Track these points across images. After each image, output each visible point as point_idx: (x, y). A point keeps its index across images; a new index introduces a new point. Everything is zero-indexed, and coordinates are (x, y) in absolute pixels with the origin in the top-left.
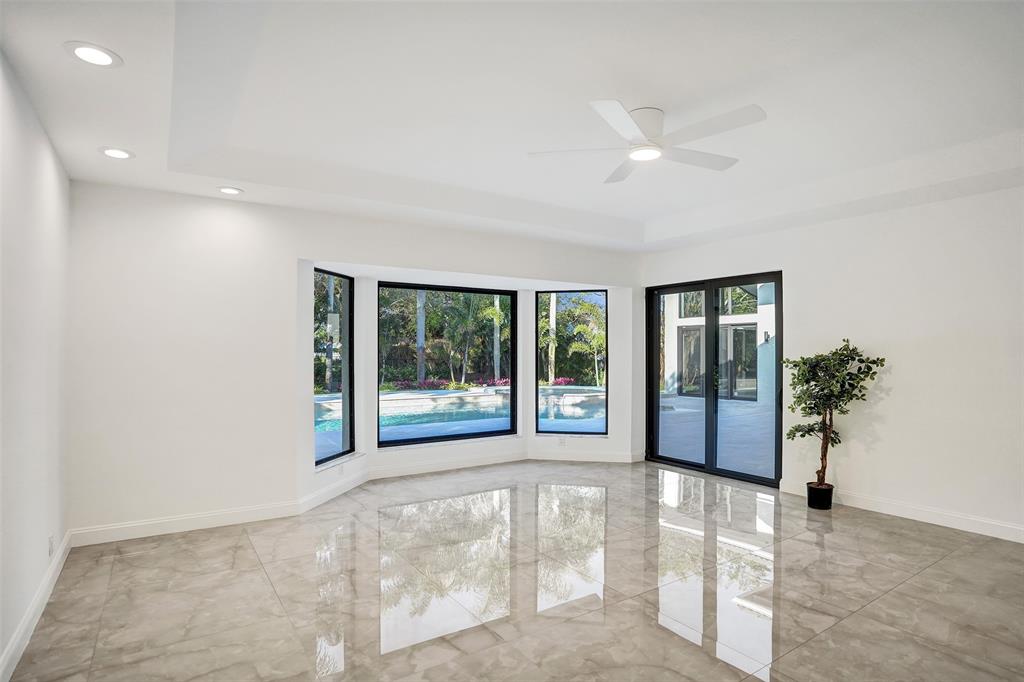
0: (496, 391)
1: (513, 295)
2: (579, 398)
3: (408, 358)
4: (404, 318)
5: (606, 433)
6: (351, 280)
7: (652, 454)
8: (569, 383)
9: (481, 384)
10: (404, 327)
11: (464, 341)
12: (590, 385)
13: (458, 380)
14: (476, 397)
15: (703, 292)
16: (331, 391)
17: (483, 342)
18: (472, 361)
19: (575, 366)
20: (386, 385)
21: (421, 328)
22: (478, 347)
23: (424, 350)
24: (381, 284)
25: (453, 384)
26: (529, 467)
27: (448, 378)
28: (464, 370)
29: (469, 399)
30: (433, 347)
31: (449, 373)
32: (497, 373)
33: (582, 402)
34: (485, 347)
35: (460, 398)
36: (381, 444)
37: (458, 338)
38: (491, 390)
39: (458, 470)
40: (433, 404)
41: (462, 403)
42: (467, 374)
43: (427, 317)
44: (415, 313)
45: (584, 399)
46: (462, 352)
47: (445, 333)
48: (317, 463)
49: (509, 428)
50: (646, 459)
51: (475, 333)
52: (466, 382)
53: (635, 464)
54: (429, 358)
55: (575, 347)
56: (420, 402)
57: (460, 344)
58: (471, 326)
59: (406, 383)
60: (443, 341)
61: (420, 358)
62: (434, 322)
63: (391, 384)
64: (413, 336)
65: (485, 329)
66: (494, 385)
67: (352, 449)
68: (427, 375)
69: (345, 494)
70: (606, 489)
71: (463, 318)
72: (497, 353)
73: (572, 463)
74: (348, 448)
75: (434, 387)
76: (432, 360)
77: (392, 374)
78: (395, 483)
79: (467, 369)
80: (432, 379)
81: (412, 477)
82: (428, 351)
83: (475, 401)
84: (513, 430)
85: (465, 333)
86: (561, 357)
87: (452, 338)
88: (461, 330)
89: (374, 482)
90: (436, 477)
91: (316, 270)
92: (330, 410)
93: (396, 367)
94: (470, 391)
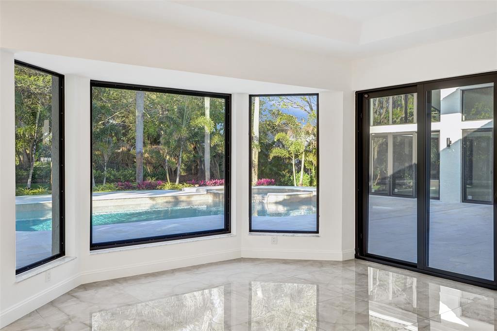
0: (207, 190)
1: (228, 98)
2: (282, 197)
3: (129, 162)
4: (124, 127)
5: (317, 232)
6: (61, 78)
7: (362, 252)
8: (269, 184)
9: (194, 184)
10: (125, 135)
11: (178, 146)
12: (287, 185)
13: (173, 181)
14: (189, 196)
15: (415, 95)
17: (195, 148)
18: (185, 165)
19: (274, 169)
20: (108, 185)
21: (139, 135)
22: (190, 152)
23: (142, 154)
24: (94, 84)
25: (168, 185)
26: (243, 266)
27: (164, 179)
28: (178, 173)
29: (183, 198)
30: (151, 152)
31: (165, 175)
32: (208, 174)
33: (285, 200)
34: (197, 152)
35: (176, 197)
36: (94, 247)
37: (173, 144)
38: (203, 190)
39: (173, 271)
40: (151, 202)
41: (177, 201)
42: (181, 176)
43: (145, 126)
44: (135, 122)
45: (286, 197)
46: (177, 156)
47: (162, 140)
48: (18, 272)
49: (223, 227)
50: (357, 257)
51: (188, 139)
52: (180, 182)
53: (346, 262)
54: (148, 162)
55: (275, 152)
56: (138, 201)
57: (175, 149)
58: (185, 133)
59: (127, 184)
60: (161, 147)
61: (138, 162)
62: (151, 130)
63: (112, 185)
64: (132, 142)
65: (197, 136)
66: (205, 185)
67: (62, 253)
68: (145, 176)
69: (52, 303)
70: (318, 287)
71: (178, 126)
72: (207, 157)
73: (285, 262)
74: (57, 252)
75: (151, 187)
76: (150, 163)
77: (114, 176)
78: (108, 288)
79: (181, 171)
80: (151, 180)
81: (125, 279)
82: (146, 155)
83: (188, 200)
84: (227, 229)
85: (179, 140)
86: (262, 161)
87: (167, 143)
88: (176, 136)
89: (85, 287)
90: (151, 279)
91: (17, 62)
93: (118, 170)
94: (184, 191)
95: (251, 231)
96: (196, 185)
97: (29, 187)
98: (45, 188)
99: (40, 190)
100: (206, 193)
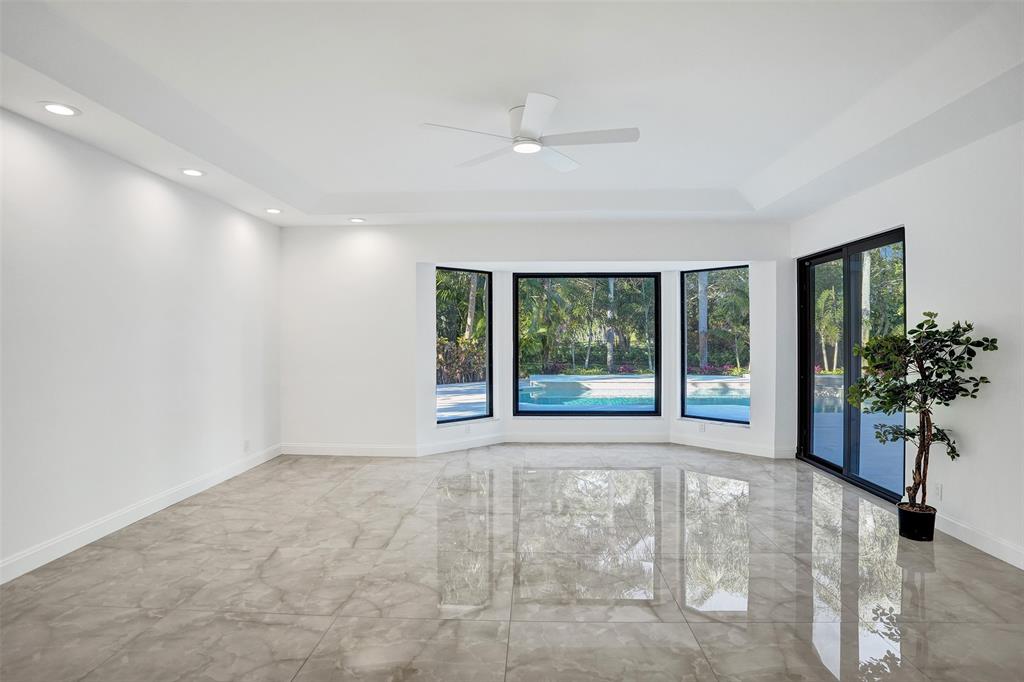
7: (805, 452)
16: (612, 373)
36: (519, 413)
49: (653, 410)
50: (797, 457)
53: (784, 460)
67: (491, 415)
69: (470, 449)
74: (487, 413)
84: (657, 412)
89: (505, 444)
91: (438, 268)
92: (588, 389)
95: (683, 415)
97: (587, 367)
98: (600, 369)
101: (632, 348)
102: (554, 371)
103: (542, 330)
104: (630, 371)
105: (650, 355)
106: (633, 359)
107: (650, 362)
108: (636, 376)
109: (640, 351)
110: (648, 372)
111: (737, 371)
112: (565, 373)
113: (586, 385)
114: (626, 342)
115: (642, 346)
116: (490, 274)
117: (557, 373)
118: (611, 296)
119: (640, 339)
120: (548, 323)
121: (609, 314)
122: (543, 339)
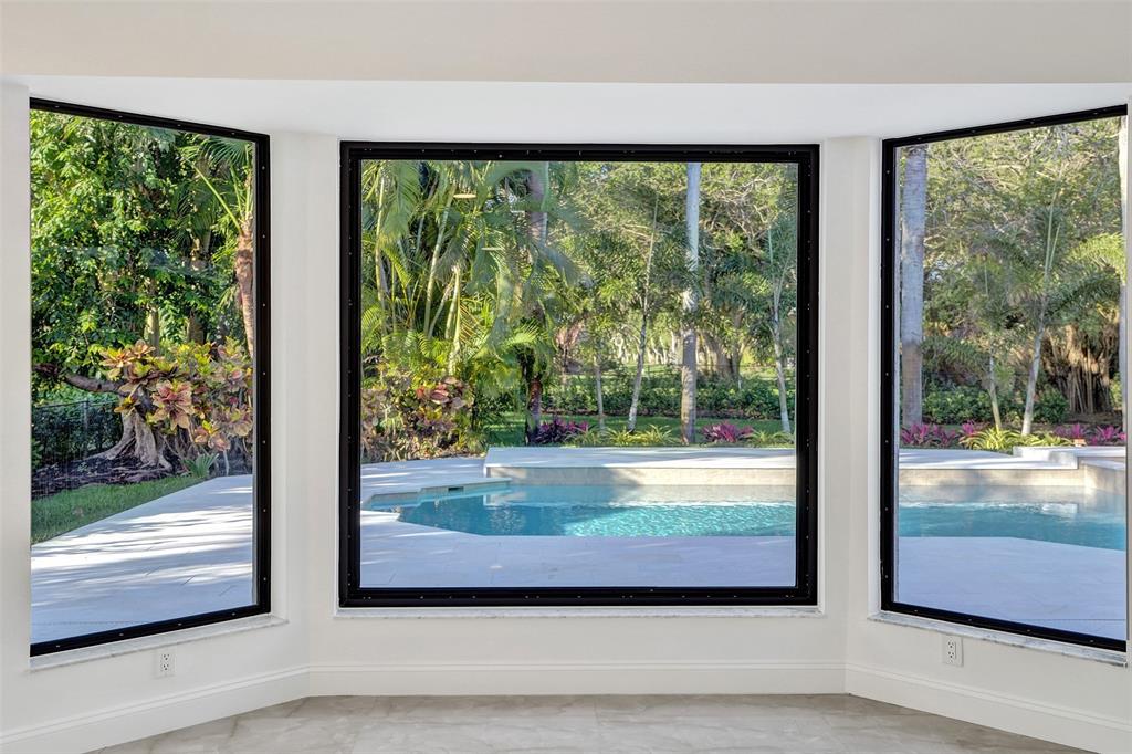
16: (693, 442)
41: (978, 484)
84: (804, 592)
94: (1019, 455)
95: (888, 604)
96: (1076, 441)
97: (632, 426)
98: (663, 431)
99: (651, 435)
100: (1074, 466)
101: (743, 379)
102: (552, 436)
103: (524, 338)
104: (736, 439)
105: (786, 394)
106: (746, 404)
107: (785, 416)
108: (748, 449)
109: (762, 388)
110: (781, 440)
111: (996, 436)
112: (580, 443)
113: (628, 474)
114: (732, 365)
115: (768, 375)
116: (262, 142)
117: (560, 442)
118: (692, 255)
119: (762, 358)
120: (536, 319)
121: (686, 298)
122: (524, 358)
